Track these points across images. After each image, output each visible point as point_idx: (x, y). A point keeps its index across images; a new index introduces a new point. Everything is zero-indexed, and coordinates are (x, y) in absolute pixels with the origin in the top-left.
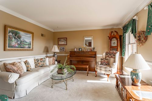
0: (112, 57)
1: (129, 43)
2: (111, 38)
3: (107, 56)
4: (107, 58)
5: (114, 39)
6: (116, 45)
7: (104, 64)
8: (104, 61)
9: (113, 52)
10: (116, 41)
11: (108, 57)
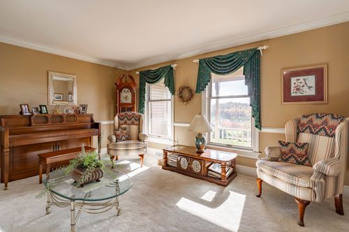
0: (133, 123)
1: (149, 100)
2: (119, 88)
3: (122, 122)
4: (124, 126)
5: (126, 90)
6: (129, 101)
7: (124, 138)
8: (122, 132)
9: (134, 114)
10: (129, 95)
11: (125, 123)
